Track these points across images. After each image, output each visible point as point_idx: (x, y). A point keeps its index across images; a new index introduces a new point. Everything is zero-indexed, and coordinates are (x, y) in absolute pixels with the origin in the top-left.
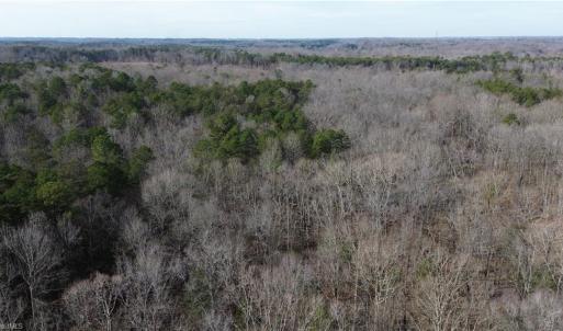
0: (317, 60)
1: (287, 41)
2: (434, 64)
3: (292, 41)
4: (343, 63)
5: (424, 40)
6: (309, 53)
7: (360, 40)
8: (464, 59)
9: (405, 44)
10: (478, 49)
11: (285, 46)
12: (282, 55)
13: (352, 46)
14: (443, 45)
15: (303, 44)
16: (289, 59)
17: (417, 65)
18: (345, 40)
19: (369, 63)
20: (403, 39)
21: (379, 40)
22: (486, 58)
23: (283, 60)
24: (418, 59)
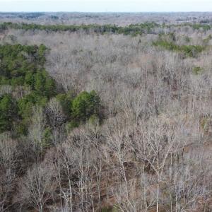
0: (37, 27)
1: (9, 13)
2: (115, 30)
3: (13, 14)
4: (56, 29)
5: (99, 14)
6: (29, 22)
7: (58, 13)
8: (130, 26)
9: (89, 16)
10: (133, 20)
11: (8, 17)
12: (9, 23)
13: (55, 17)
14: (112, 17)
15: (21, 16)
16: (16, 27)
17: (105, 31)
18: (48, 13)
19: (74, 29)
20: (87, 13)
21: (72, 13)
22: (143, 26)
23: (11, 27)
24: (105, 27)
